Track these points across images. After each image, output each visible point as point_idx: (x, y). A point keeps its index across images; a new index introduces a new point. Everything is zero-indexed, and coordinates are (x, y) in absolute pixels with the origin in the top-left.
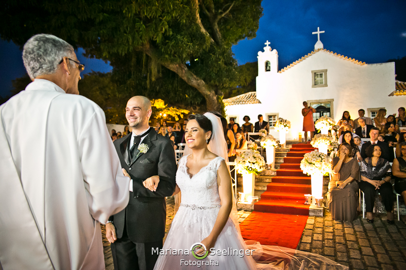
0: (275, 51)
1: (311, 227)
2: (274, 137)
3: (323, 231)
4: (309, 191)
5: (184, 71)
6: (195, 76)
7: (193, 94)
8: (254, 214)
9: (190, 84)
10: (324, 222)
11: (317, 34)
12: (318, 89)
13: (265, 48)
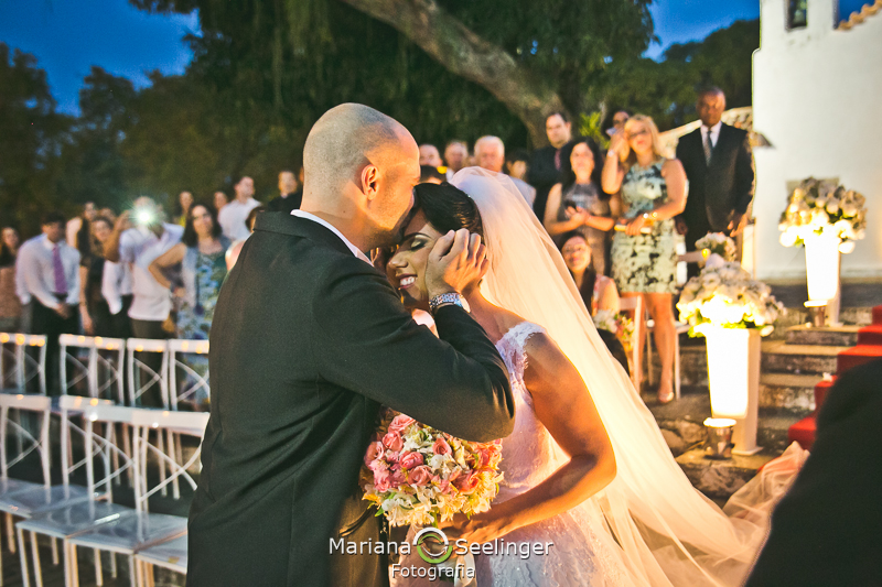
5: (425, 19)
6: (475, 39)
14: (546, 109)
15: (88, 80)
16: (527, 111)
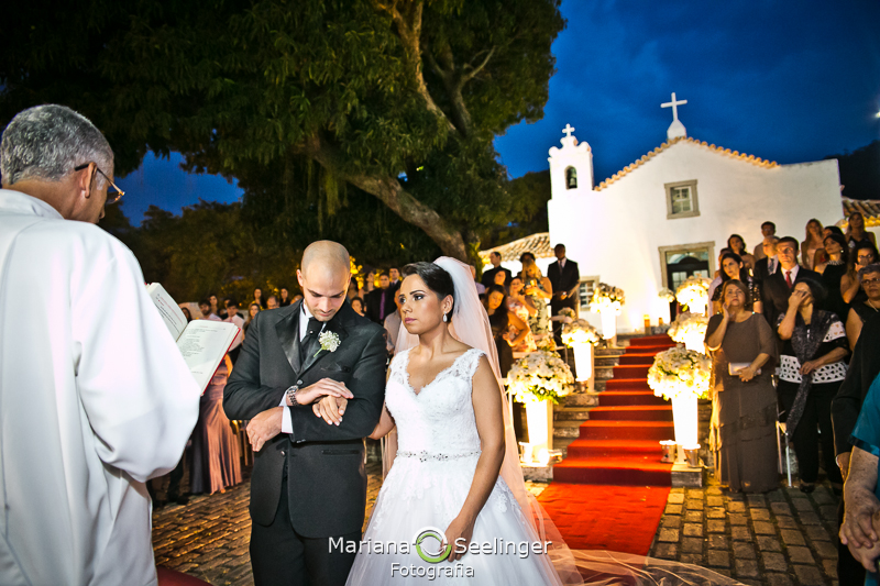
0: (585, 145)
1: (678, 509)
2: (591, 324)
3: (704, 516)
4: (670, 434)
5: (394, 194)
6: (418, 204)
7: (415, 241)
8: (554, 488)
9: (409, 220)
10: (705, 499)
11: (671, 108)
12: (681, 222)
13: (563, 141)
14: (454, 242)
15: (147, 214)
16: (445, 242)
